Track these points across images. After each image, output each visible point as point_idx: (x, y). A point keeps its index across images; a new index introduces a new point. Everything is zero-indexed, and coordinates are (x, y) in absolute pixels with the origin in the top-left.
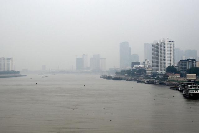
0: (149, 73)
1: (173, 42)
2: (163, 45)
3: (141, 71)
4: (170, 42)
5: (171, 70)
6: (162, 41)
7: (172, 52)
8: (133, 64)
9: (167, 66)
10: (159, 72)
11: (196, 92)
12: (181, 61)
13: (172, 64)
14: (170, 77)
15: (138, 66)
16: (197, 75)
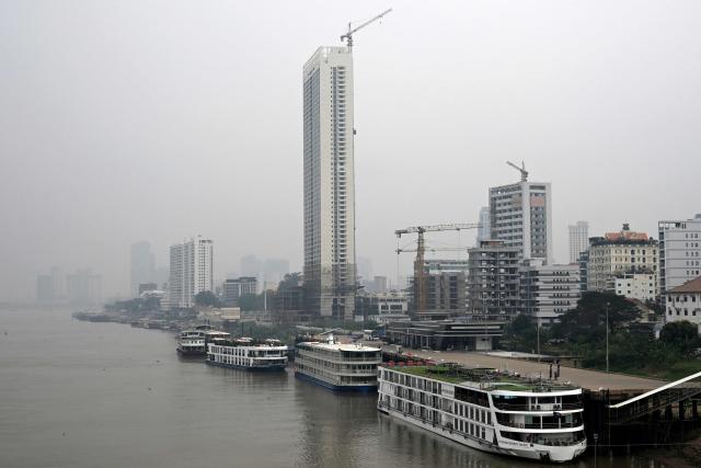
0: (165, 307)
1: (209, 241)
2: (190, 247)
3: (153, 302)
4: (204, 241)
5: (205, 299)
6: (188, 240)
7: (208, 264)
8: (143, 287)
9: (197, 292)
10: (183, 305)
11: (194, 344)
12: (228, 281)
13: (208, 288)
14: (202, 313)
15: (150, 292)
16: (241, 310)
